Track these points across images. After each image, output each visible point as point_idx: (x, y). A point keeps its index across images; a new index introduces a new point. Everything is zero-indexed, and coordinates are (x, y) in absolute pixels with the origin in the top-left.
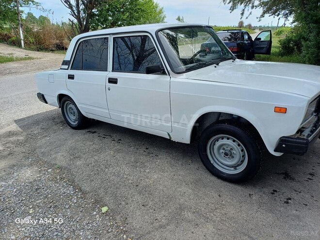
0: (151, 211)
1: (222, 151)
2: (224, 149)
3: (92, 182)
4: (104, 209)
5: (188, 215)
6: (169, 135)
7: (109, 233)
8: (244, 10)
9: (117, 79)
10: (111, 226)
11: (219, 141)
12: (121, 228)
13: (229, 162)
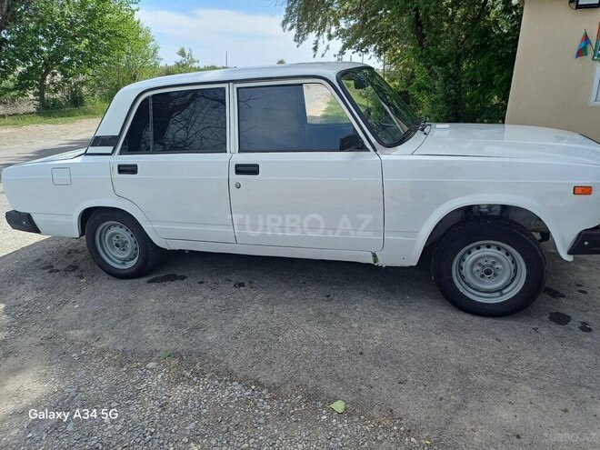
0: (422, 388)
1: (475, 269)
2: (480, 265)
3: (274, 366)
4: (339, 406)
5: (481, 379)
6: (374, 256)
7: (381, 442)
8: (317, 42)
9: (257, 166)
10: (374, 429)
11: (473, 253)
12: (395, 428)
13: (490, 284)
